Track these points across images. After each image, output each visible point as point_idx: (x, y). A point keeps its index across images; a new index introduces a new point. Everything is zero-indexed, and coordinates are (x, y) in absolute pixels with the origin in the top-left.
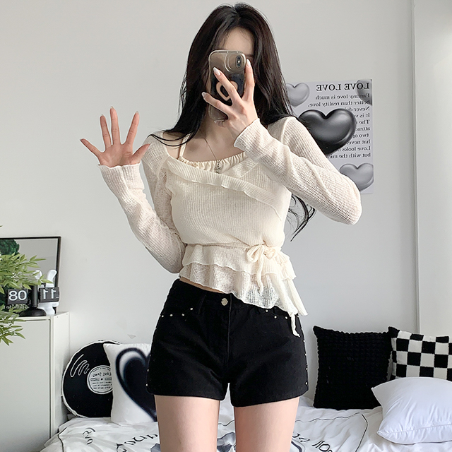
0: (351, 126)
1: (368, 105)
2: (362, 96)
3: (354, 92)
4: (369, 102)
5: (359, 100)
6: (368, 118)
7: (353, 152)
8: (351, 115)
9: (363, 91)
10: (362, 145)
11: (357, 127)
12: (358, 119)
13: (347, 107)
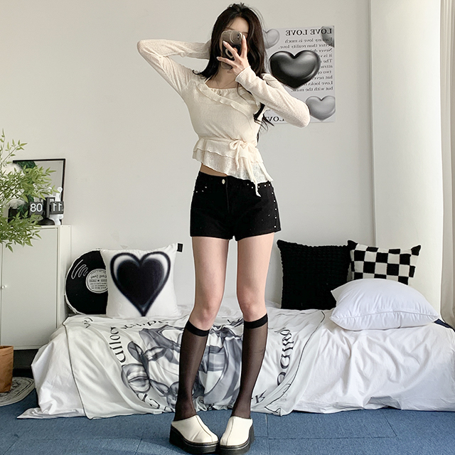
0: (316, 65)
1: (330, 47)
2: (325, 40)
3: (319, 36)
4: (332, 45)
5: (324, 43)
6: (331, 58)
7: (318, 86)
8: (316, 55)
9: (327, 36)
10: (325, 81)
11: (321, 65)
12: (322, 59)
13: (313, 49)
